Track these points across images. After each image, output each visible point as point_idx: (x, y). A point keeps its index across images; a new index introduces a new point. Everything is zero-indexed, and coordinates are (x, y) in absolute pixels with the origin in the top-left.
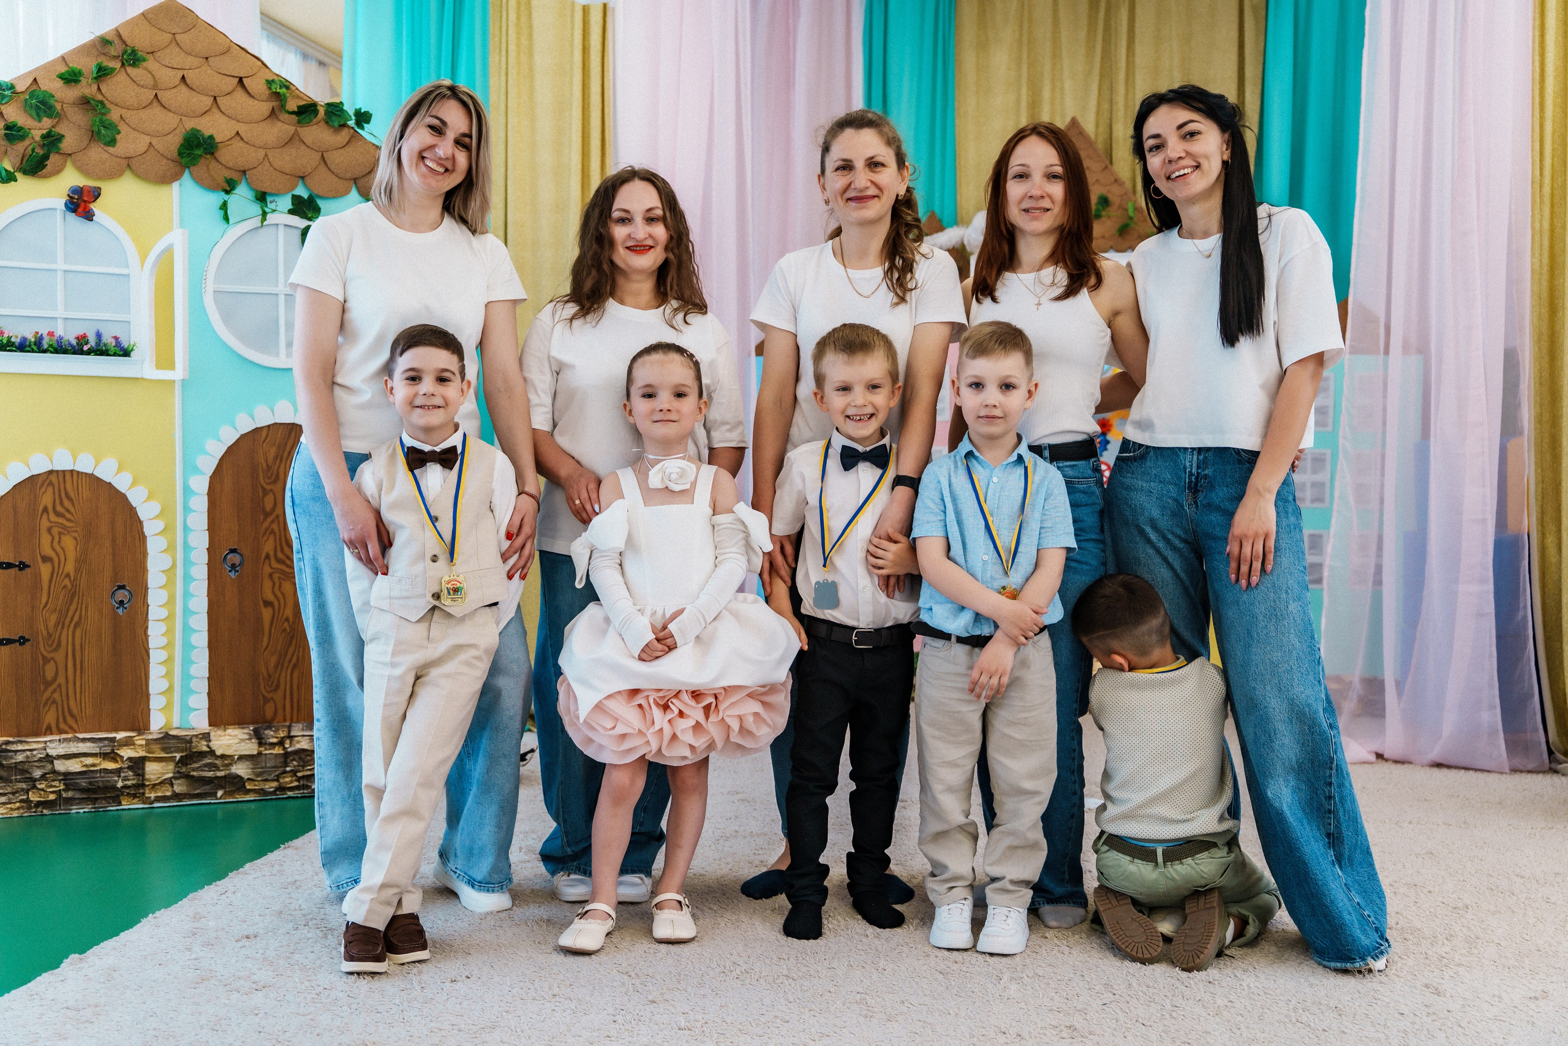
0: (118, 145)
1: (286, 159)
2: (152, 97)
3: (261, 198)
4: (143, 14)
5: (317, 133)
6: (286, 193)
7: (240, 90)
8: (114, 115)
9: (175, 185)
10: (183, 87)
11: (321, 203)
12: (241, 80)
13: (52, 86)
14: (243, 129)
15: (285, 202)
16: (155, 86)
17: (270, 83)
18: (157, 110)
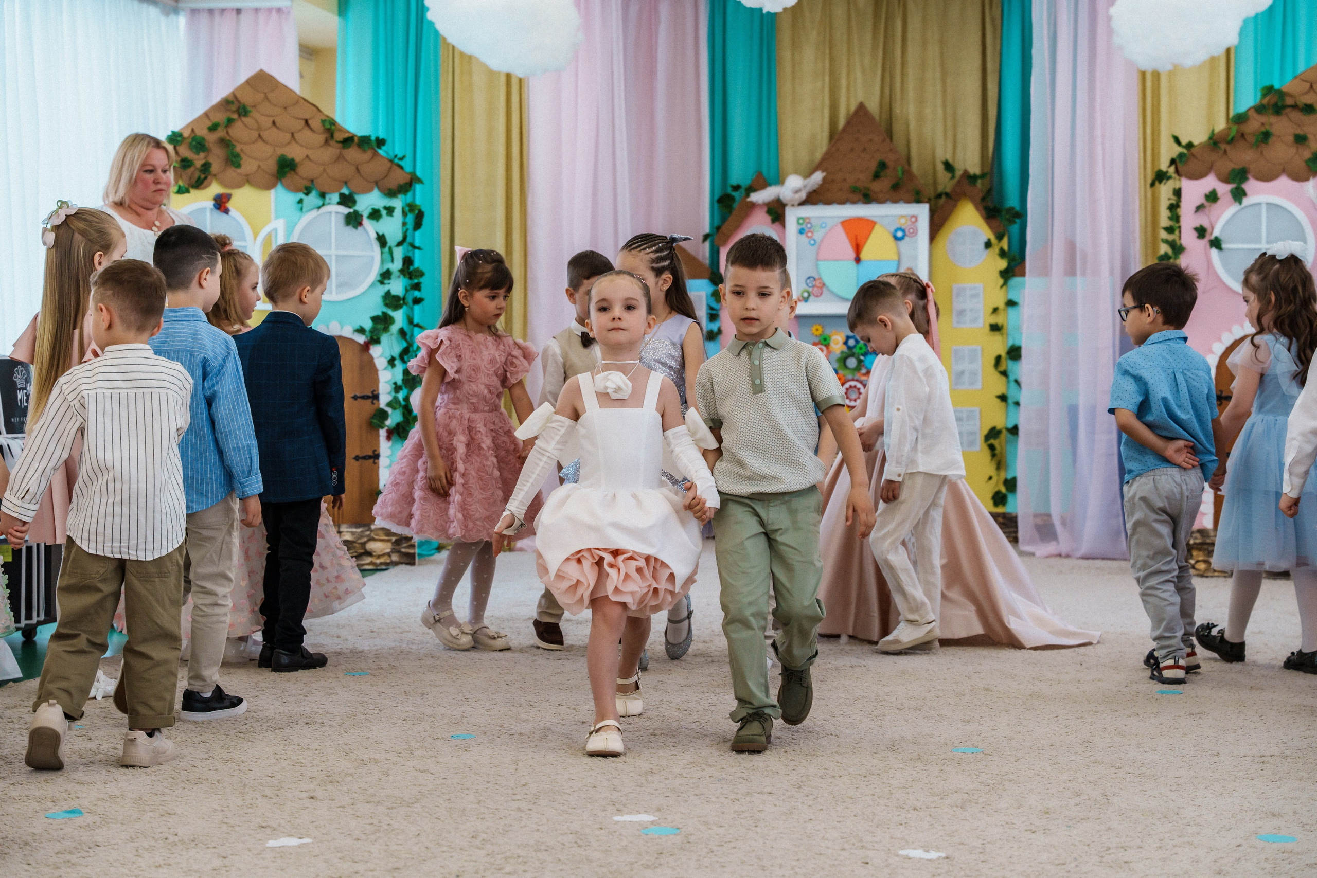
0: (243, 167)
1: (337, 171)
2: (257, 135)
3: (323, 195)
4: (248, 82)
5: (353, 153)
6: (337, 191)
7: (306, 128)
8: (238, 149)
9: (273, 191)
10: (274, 129)
11: (357, 197)
12: (306, 122)
13: (202, 132)
14: (309, 152)
15: (335, 198)
16: (259, 128)
17: (323, 122)
18: (260, 143)
